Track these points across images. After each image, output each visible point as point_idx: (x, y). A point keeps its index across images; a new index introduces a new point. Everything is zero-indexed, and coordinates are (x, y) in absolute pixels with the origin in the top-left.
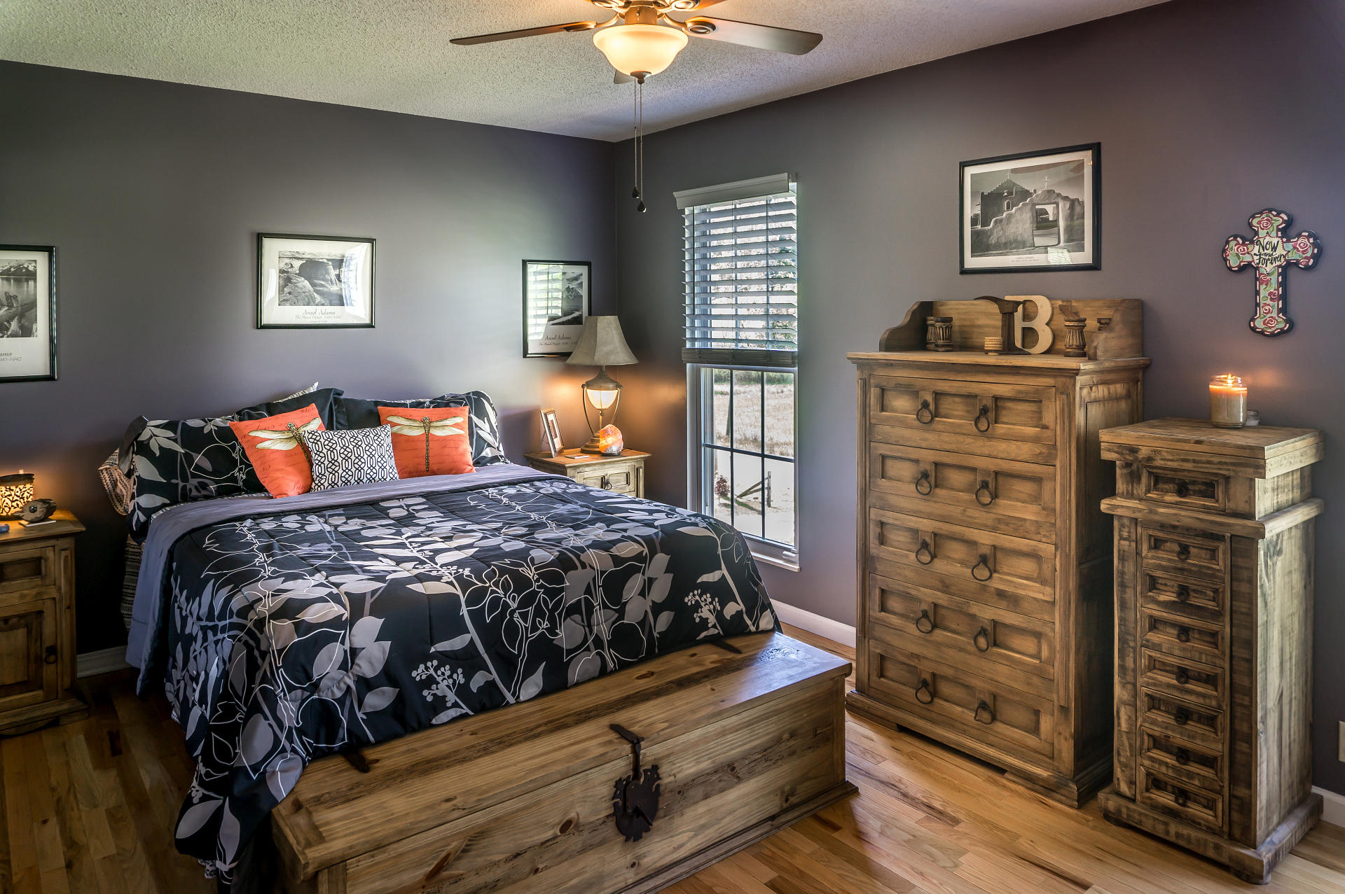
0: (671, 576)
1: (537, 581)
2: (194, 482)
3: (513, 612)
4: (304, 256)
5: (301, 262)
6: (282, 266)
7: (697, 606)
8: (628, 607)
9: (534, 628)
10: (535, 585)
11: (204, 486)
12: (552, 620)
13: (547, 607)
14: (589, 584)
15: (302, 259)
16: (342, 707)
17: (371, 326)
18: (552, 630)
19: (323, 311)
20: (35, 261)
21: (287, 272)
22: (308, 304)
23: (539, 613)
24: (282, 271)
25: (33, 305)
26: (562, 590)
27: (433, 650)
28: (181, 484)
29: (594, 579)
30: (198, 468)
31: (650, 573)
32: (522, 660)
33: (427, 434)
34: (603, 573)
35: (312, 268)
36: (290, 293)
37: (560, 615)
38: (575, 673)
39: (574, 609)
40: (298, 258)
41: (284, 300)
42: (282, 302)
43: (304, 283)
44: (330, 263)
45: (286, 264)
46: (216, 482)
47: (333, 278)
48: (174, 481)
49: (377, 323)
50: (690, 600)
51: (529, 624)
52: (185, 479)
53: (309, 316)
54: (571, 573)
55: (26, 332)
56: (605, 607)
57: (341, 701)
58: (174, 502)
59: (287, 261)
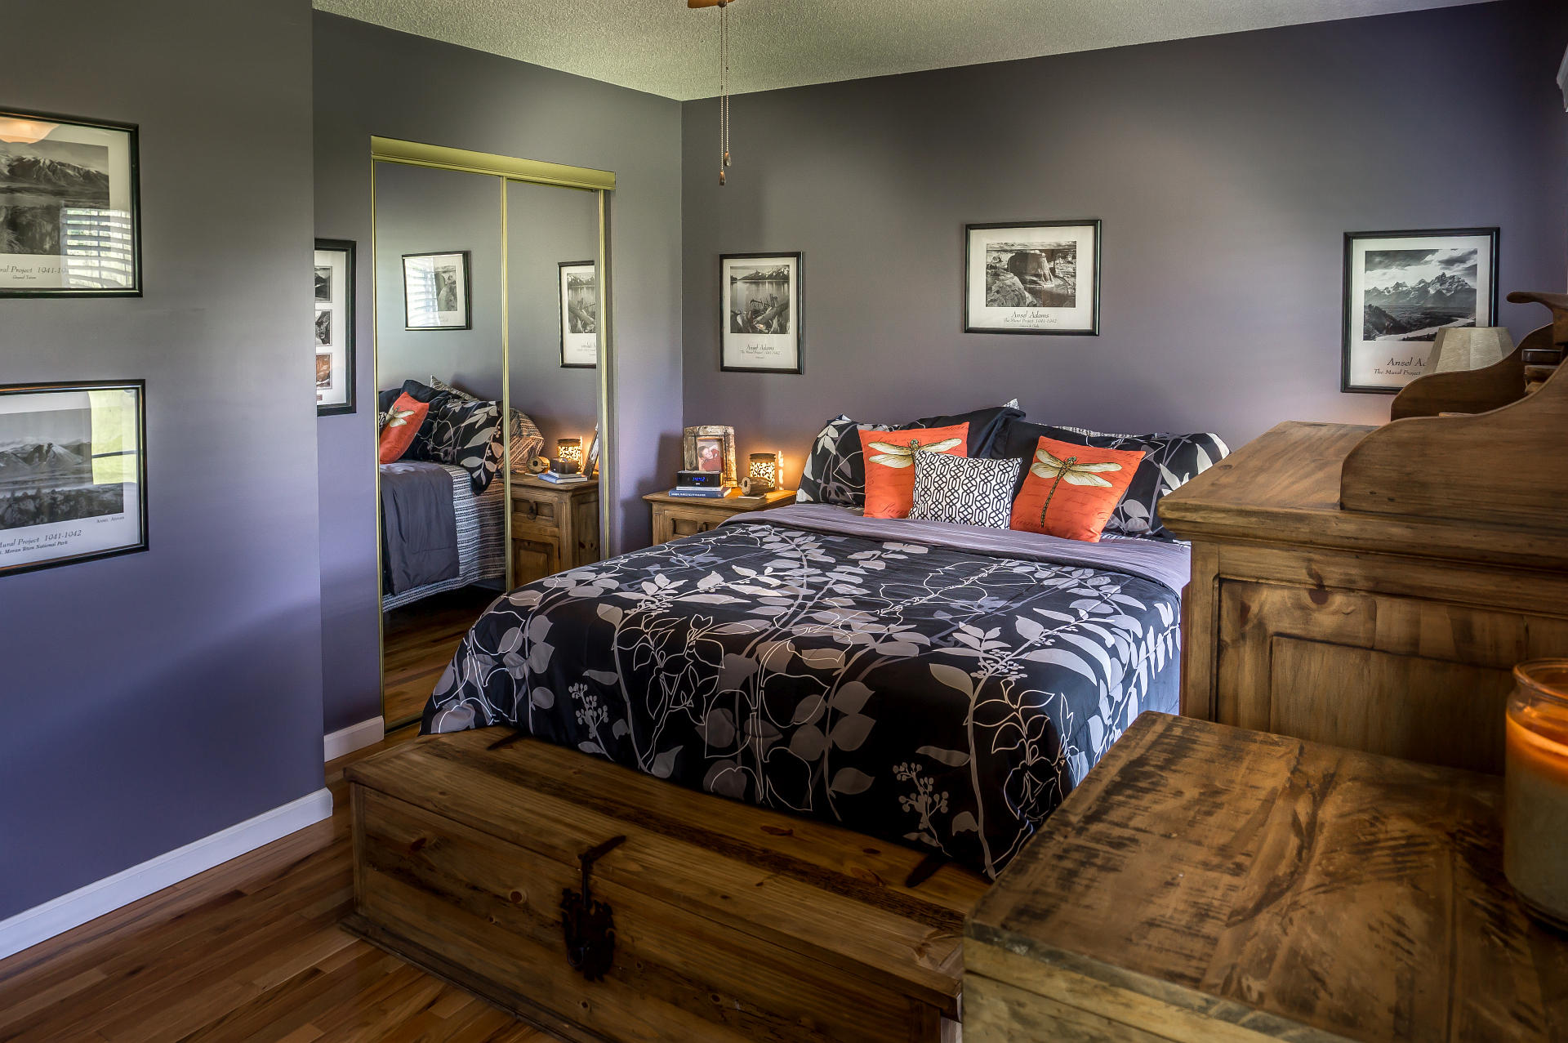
0: (871, 722)
1: (690, 648)
2: (833, 485)
3: (659, 671)
4: (1013, 248)
5: (1010, 255)
6: (990, 260)
7: (910, 788)
8: (797, 735)
9: (677, 702)
10: (686, 651)
11: (840, 491)
12: (698, 700)
13: (695, 684)
14: (748, 678)
15: (1011, 251)
16: (519, 689)
17: (1091, 333)
18: (697, 712)
19: (1035, 314)
20: (788, 266)
21: (995, 268)
22: (1018, 305)
23: (684, 685)
24: (989, 267)
25: (786, 306)
26: (715, 671)
27: (586, 673)
28: (823, 485)
29: (755, 675)
30: (840, 473)
31: (838, 701)
32: (659, 729)
33: (1059, 479)
34: (768, 672)
35: (1021, 262)
36: (998, 292)
37: (709, 699)
38: (713, 780)
39: (726, 701)
40: (1006, 251)
41: (991, 301)
42: (990, 303)
43: (1012, 280)
44: (1043, 254)
45: (994, 258)
46: (853, 490)
47: (1047, 272)
48: (819, 481)
49: (1103, 328)
50: (903, 772)
51: (673, 693)
52: (827, 481)
53: (1019, 319)
54: (732, 656)
55: (783, 330)
56: (764, 717)
57: (520, 683)
58: (816, 501)
59: (995, 254)
